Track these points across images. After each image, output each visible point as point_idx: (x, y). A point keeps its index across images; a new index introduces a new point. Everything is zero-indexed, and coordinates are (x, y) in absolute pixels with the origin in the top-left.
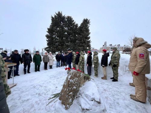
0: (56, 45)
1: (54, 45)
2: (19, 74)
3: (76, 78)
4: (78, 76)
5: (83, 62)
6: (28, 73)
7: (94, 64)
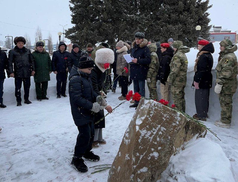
0: (98, 20)
1: (92, 21)
3: (159, 126)
4: (166, 120)
5: (184, 73)
6: (25, 103)
7: (222, 84)
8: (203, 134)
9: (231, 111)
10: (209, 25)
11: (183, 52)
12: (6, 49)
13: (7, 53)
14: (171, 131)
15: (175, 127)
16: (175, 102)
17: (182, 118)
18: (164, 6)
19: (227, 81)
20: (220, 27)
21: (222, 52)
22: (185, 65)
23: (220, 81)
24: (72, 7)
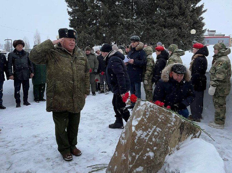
0: (95, 24)
1: (89, 25)
2: (4, 105)
3: (155, 127)
4: (161, 121)
6: (24, 104)
7: (216, 86)
8: (197, 134)
9: (225, 112)
10: (203, 29)
11: (178, 55)
12: (6, 52)
13: (7, 56)
14: (166, 132)
17: (177, 119)
18: (160, 11)
19: (221, 83)
20: (215, 31)
21: (216, 55)
23: (214, 83)
24: (70, 11)
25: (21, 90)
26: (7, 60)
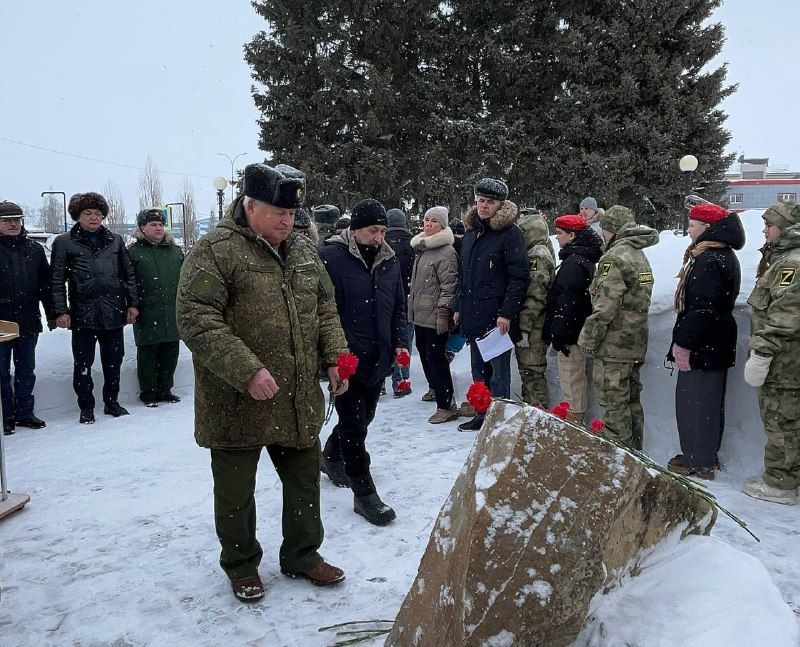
3: (555, 494)
5: (638, 318)
6: (107, 412)
7: (770, 355)
8: (703, 523)
10: (725, 154)
11: (638, 246)
12: (45, 235)
13: (48, 247)
14: (594, 511)
15: (608, 497)
16: (607, 415)
17: (632, 469)
18: (573, 90)
19: (788, 344)
20: (764, 162)
21: (771, 244)
22: (641, 288)
23: (762, 343)
24: (261, 93)
25: (97, 366)
26: (49, 260)
